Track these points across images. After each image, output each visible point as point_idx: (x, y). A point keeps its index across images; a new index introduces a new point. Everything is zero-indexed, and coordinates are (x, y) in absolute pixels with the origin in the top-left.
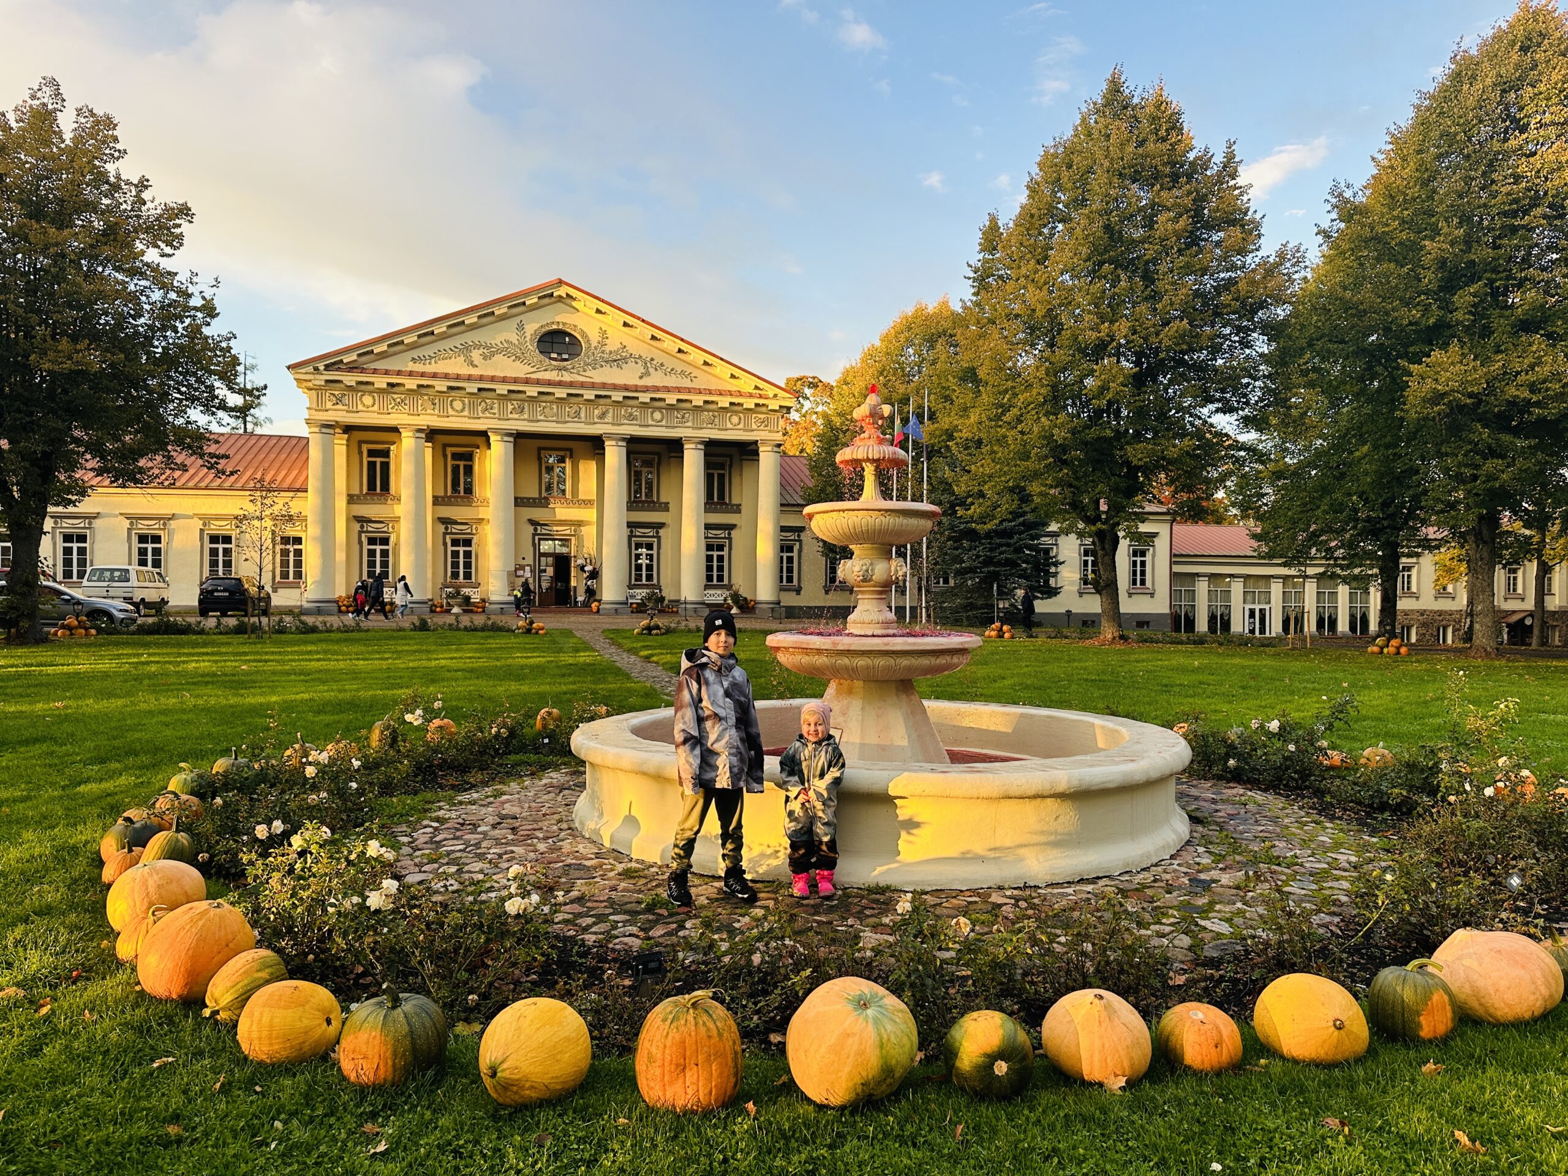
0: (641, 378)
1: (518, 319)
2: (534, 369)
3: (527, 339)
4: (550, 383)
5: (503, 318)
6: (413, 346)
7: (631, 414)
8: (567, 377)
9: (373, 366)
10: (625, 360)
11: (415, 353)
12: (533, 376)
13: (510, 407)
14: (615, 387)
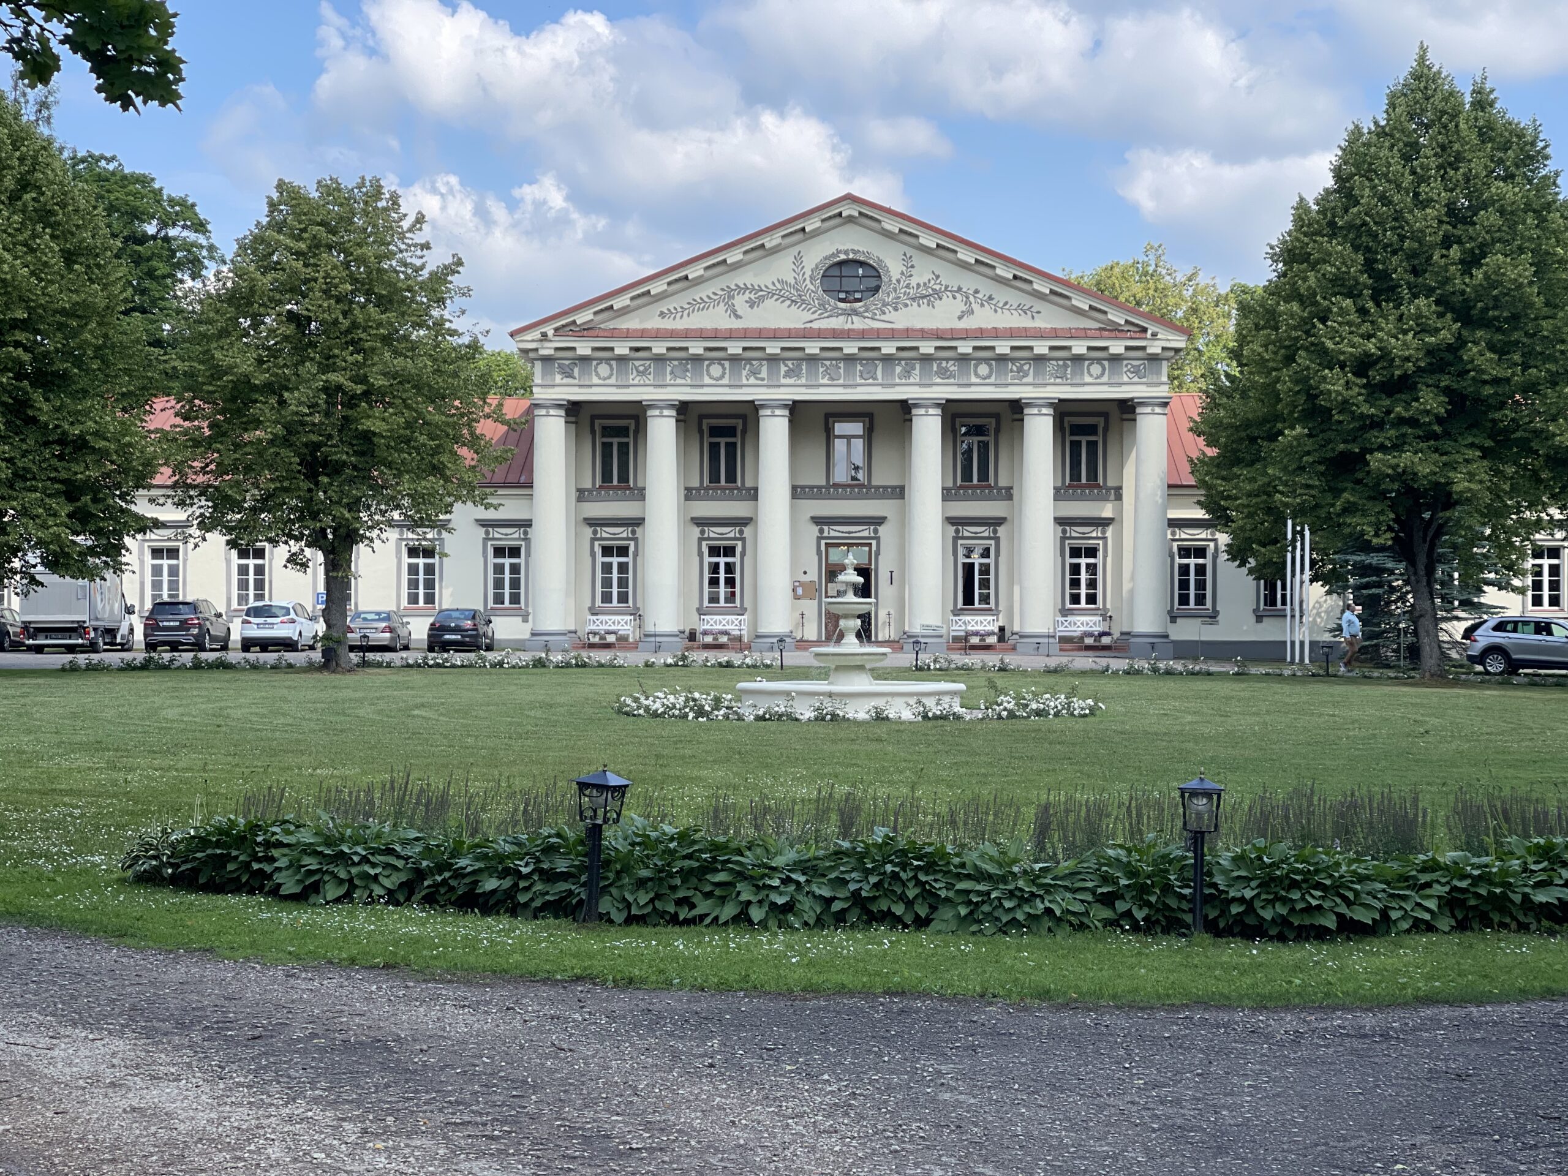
0: (960, 318)
1: (794, 251)
2: (816, 316)
3: (807, 276)
4: (836, 334)
5: (776, 250)
6: (662, 296)
7: (946, 370)
8: (858, 324)
9: (611, 325)
10: (938, 294)
11: (664, 306)
12: (815, 325)
13: (783, 369)
14: (924, 334)
